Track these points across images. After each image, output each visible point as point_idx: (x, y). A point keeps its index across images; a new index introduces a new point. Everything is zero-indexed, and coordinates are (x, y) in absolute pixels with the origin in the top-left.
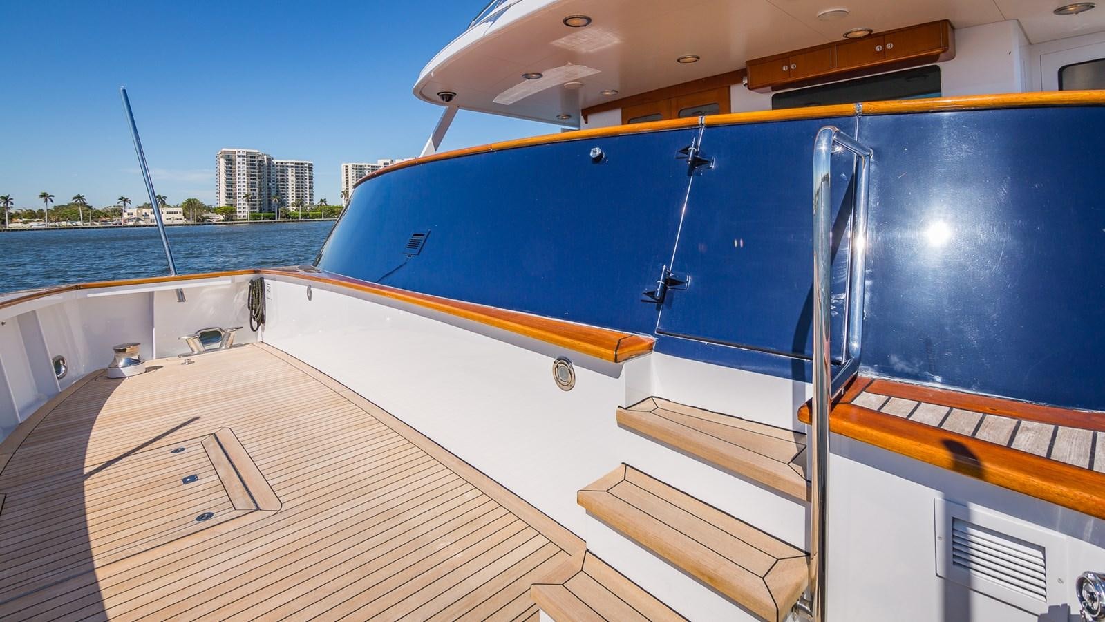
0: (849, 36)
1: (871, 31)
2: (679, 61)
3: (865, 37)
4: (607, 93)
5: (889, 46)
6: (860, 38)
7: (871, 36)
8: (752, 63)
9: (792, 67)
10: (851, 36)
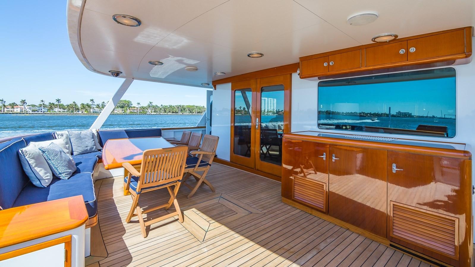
0: (377, 40)
1: (396, 36)
2: (249, 56)
3: (390, 41)
4: (219, 74)
5: (412, 50)
6: (386, 42)
7: (396, 41)
8: (303, 59)
9: (331, 64)
10: (378, 40)
